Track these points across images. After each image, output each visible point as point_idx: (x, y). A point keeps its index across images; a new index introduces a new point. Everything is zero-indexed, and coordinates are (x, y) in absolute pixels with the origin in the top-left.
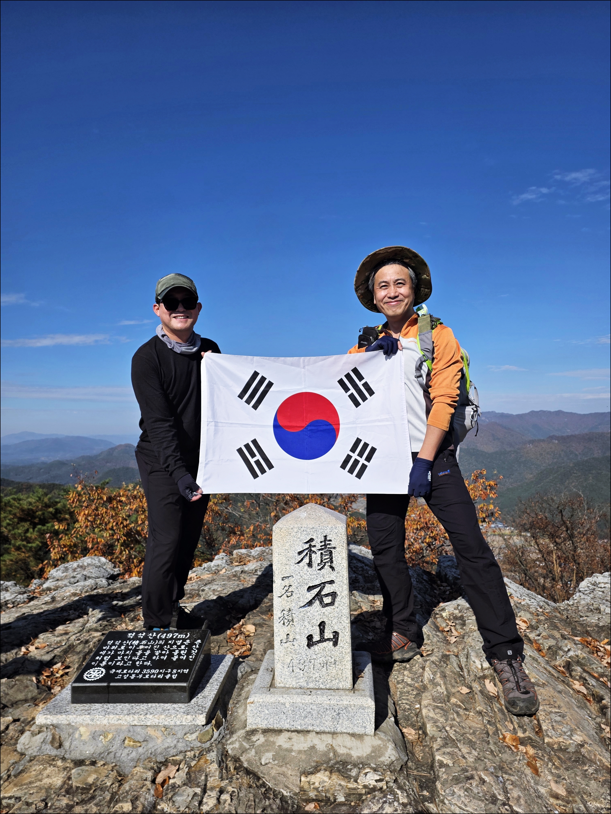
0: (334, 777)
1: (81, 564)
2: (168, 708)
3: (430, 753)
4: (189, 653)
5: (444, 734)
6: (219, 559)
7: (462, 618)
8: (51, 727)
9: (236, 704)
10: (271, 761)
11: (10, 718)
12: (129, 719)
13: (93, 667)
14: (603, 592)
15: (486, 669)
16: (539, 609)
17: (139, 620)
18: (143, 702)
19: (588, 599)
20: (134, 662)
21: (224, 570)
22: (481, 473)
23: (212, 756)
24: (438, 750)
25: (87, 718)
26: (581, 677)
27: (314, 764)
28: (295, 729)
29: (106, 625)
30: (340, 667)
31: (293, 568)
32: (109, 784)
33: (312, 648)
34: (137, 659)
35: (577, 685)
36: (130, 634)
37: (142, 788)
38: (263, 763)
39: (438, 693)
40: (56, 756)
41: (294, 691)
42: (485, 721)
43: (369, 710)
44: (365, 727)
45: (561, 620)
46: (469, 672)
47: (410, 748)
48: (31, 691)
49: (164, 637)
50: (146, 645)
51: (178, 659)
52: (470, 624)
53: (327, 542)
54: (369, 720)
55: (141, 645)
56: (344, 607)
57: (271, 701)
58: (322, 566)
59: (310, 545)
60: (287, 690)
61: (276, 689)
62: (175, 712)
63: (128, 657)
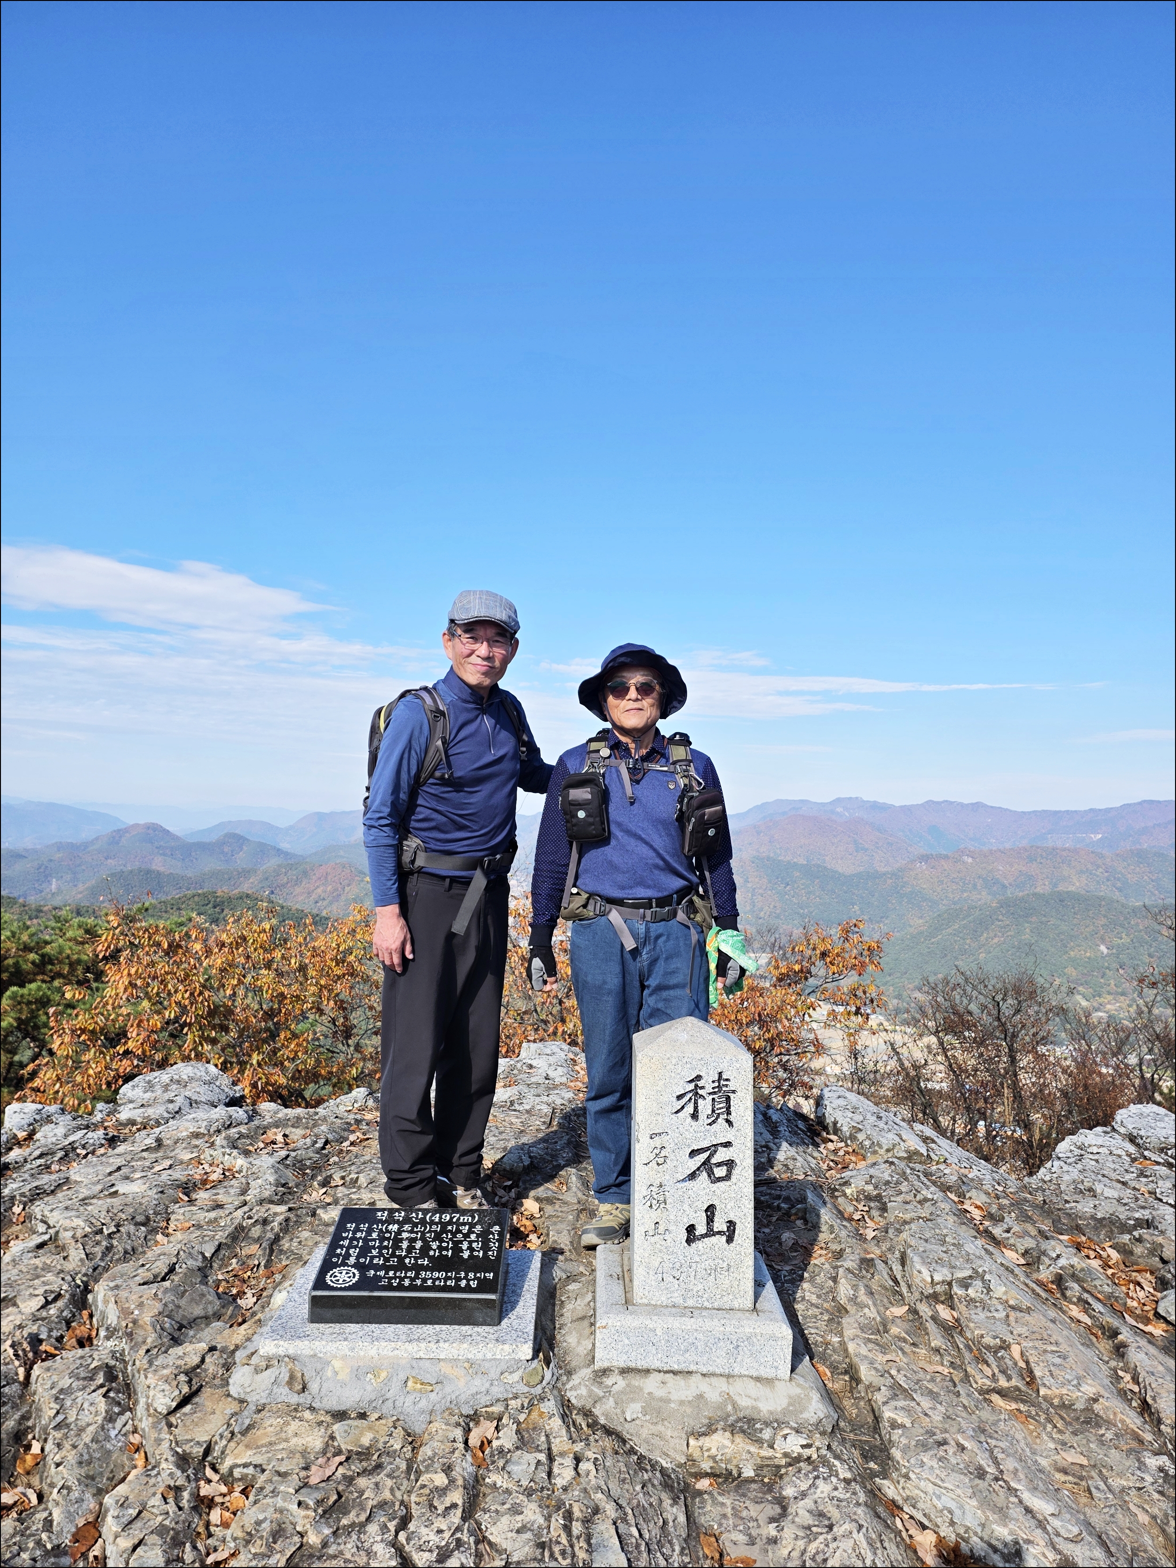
0: (739, 1438)
1: (176, 1077)
2: (469, 1333)
3: (868, 1408)
4: (486, 1248)
5: (889, 1381)
7: (878, 1198)
8: (286, 1359)
10: (640, 1415)
11: (203, 1346)
12: (413, 1349)
13: (336, 1265)
14: (1097, 1161)
15: (937, 1284)
16: (997, 1187)
17: (336, 1186)
18: (425, 1323)
19: (1074, 1173)
20: (401, 1259)
23: (550, 1406)
24: (885, 1403)
25: (344, 1347)
26: (1080, 1299)
27: (707, 1421)
28: (670, 1368)
29: (284, 1194)
30: (735, 1275)
31: (668, 1121)
32: (397, 1447)
33: (693, 1245)
34: (404, 1254)
35: (1075, 1311)
36: (379, 1214)
37: (453, 1452)
38: (629, 1419)
39: (867, 1319)
40: (298, 1405)
41: (666, 1311)
43: (784, 1343)
44: (776, 1368)
45: (1035, 1206)
46: (909, 1287)
47: (836, 1401)
48: (210, 1303)
49: (437, 1220)
50: (412, 1232)
51: (471, 1256)
52: (894, 1209)
53: (722, 1082)
54: (782, 1357)
55: (403, 1231)
56: (746, 1184)
57: (634, 1325)
58: (713, 1119)
59: (697, 1085)
60: (655, 1309)
61: (636, 1307)
62: (482, 1339)
63: (388, 1251)
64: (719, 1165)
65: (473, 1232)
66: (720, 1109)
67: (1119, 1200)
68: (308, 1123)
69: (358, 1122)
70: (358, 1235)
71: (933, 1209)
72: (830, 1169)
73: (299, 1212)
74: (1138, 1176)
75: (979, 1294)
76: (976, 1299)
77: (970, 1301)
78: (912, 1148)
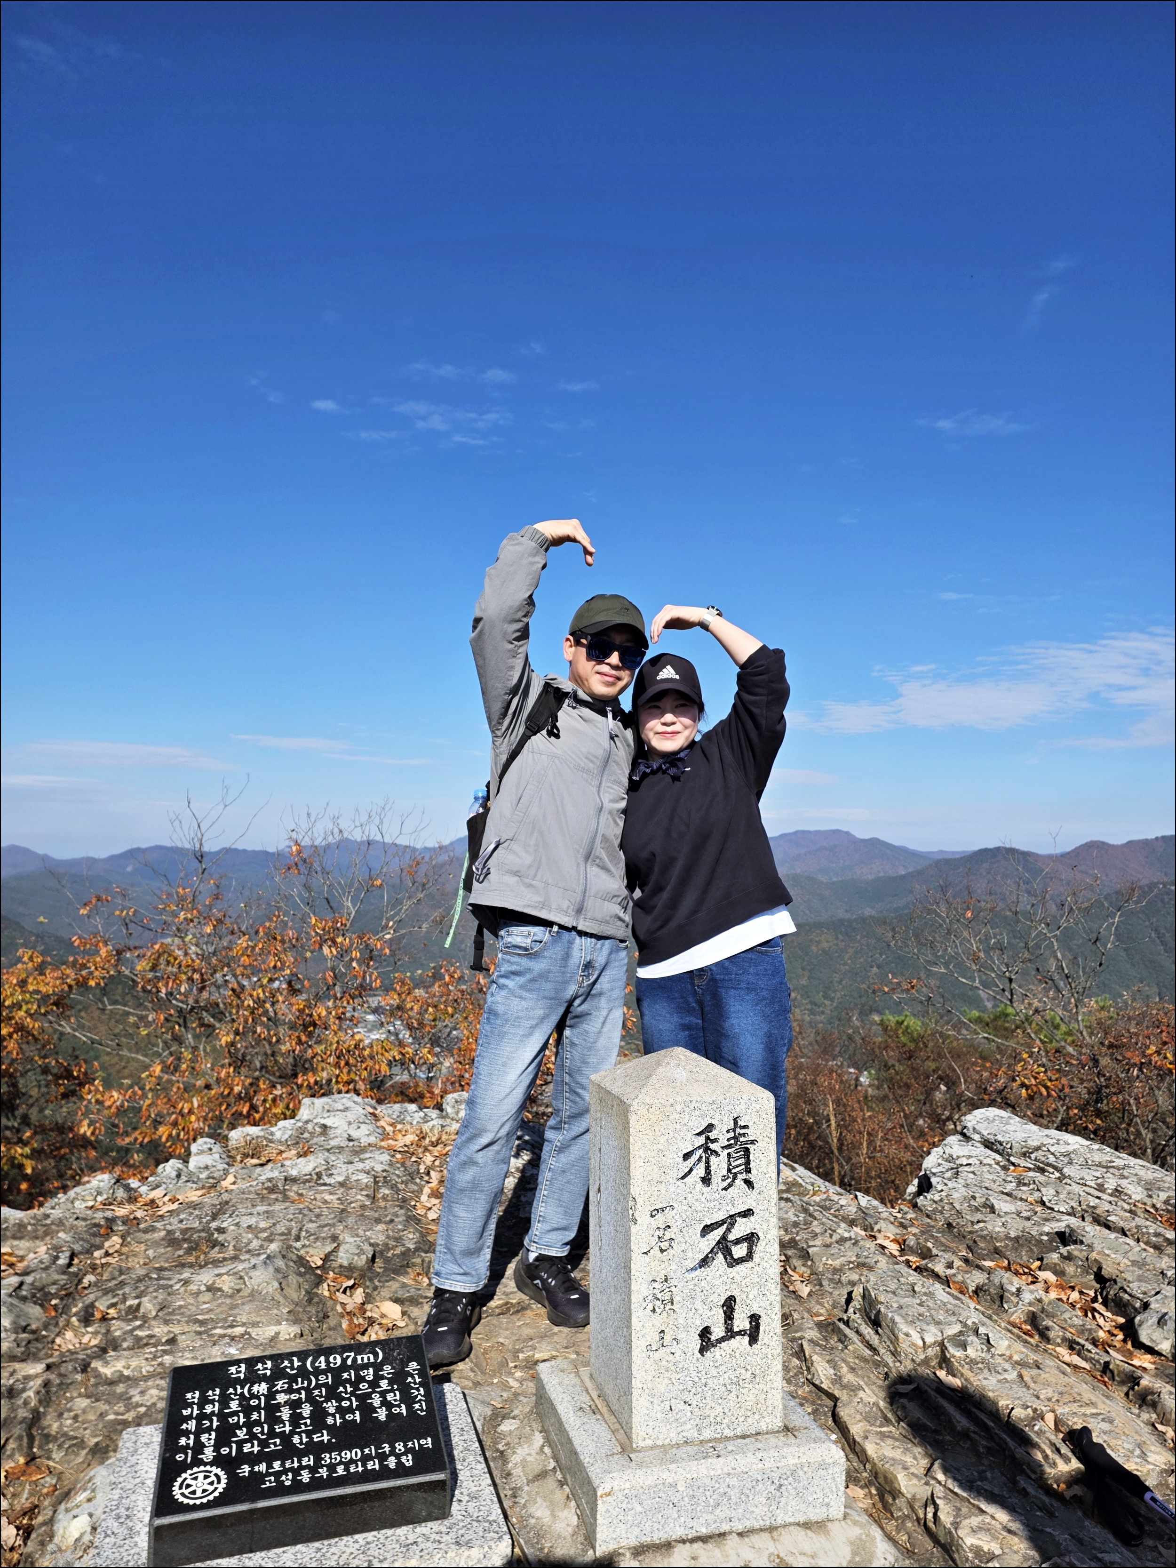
6: (202, 1151)
14: (973, 1172)
19: (959, 1189)
20: (286, 1438)
21: (230, 1179)
28: (695, 1534)
29: (29, 1342)
30: (761, 1386)
31: (674, 1190)
33: (708, 1354)
34: (288, 1429)
35: (1066, 1355)
36: (233, 1369)
41: (681, 1453)
43: (836, 1470)
44: (828, 1505)
49: (323, 1366)
50: (290, 1391)
51: (390, 1416)
52: (818, 1255)
53: (739, 1131)
54: (834, 1490)
55: (278, 1392)
56: (771, 1262)
57: (648, 1482)
58: (729, 1180)
59: (708, 1138)
60: (665, 1452)
61: (641, 1455)
62: (435, 1545)
63: (263, 1428)
64: (737, 1242)
65: (383, 1377)
66: (737, 1166)
67: (1018, 1214)
68: (36, 1231)
69: (110, 1221)
70: (209, 1409)
71: (856, 1249)
73: (63, 1370)
74: (1018, 1186)
75: (979, 1353)
76: (979, 1359)
77: (972, 1362)
78: (790, 1179)
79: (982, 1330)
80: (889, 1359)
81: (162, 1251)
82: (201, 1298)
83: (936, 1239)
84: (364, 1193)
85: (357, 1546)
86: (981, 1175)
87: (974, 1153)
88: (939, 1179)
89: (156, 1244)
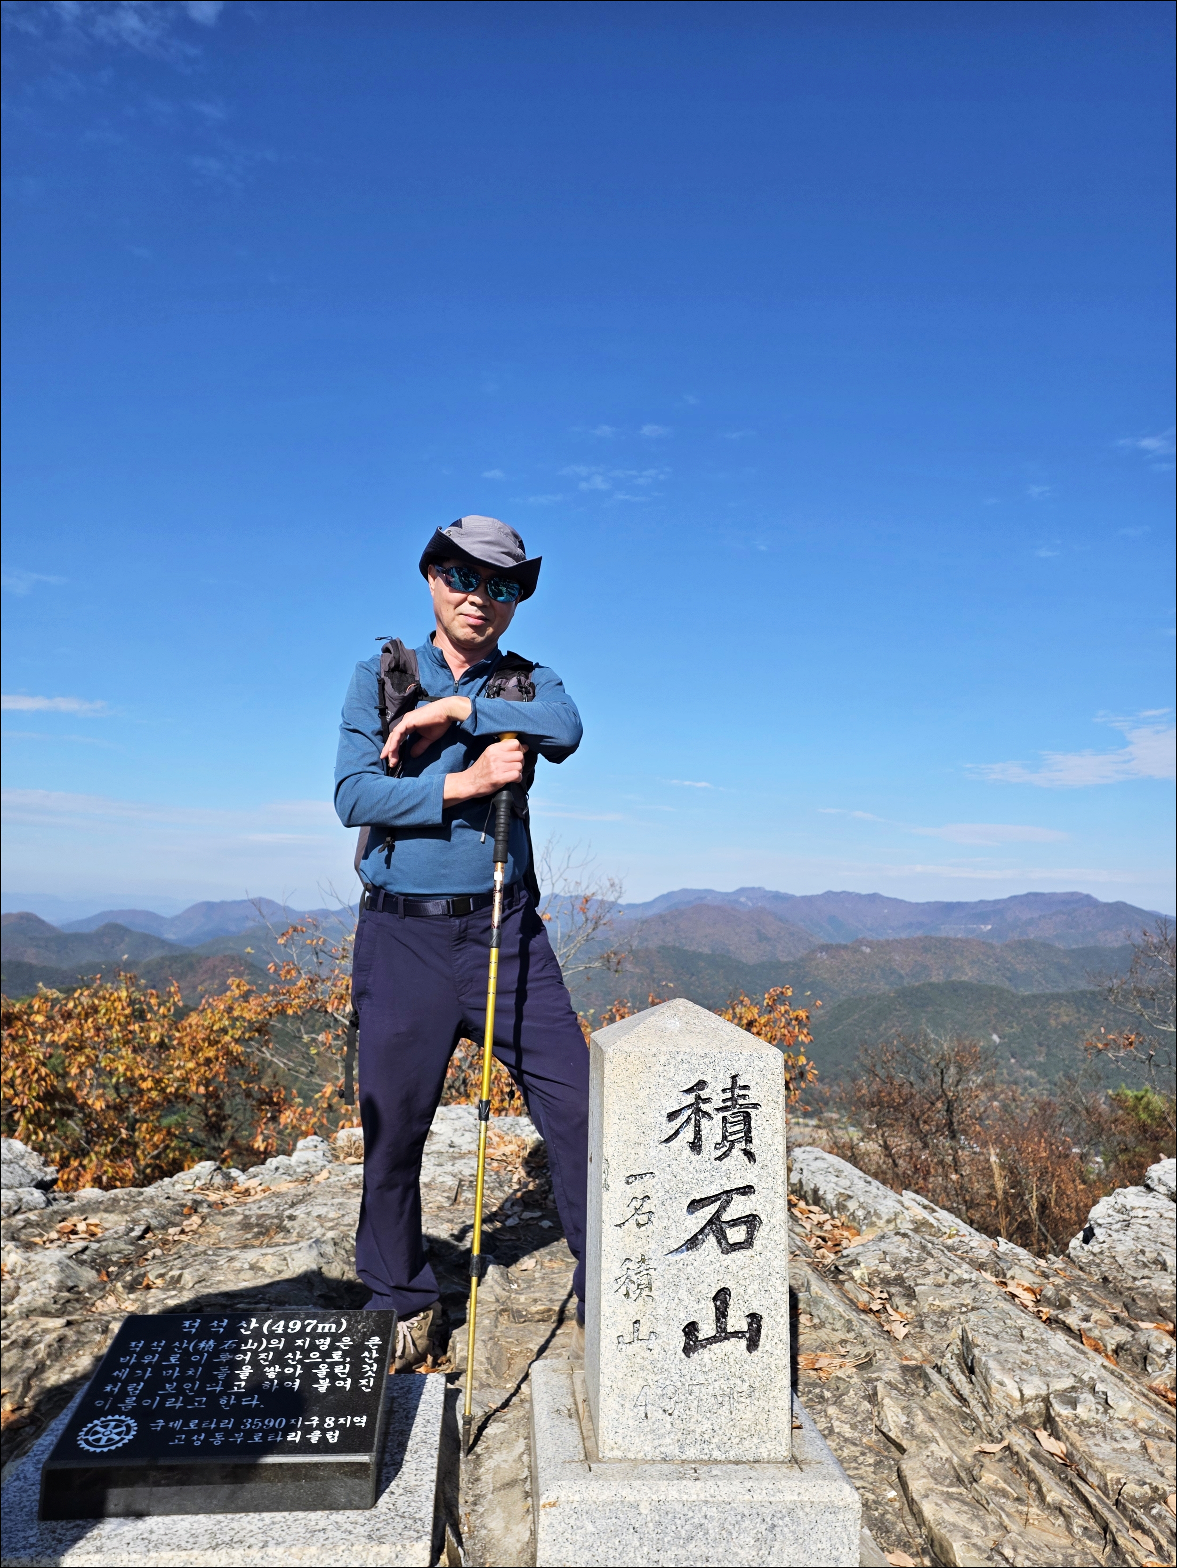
2: (322, 1525)
4: (356, 1373)
6: (307, 1148)
7: (899, 1280)
9: (475, 1504)
13: (100, 1413)
14: (1149, 1226)
15: (1029, 1401)
17: (148, 1287)
18: (247, 1510)
20: (213, 1398)
21: (325, 1174)
22: (782, 993)
29: (68, 1301)
30: (762, 1403)
31: (656, 1154)
33: (695, 1356)
34: (218, 1388)
39: (936, 1460)
41: (653, 1470)
42: (1076, 1530)
43: (849, 1515)
45: (1095, 1286)
46: (985, 1406)
49: (280, 1330)
50: (236, 1351)
51: (332, 1389)
52: (926, 1295)
53: (738, 1092)
54: (845, 1540)
55: (224, 1351)
56: (777, 1253)
57: (603, 1497)
58: (725, 1149)
59: (698, 1097)
60: (635, 1467)
61: (605, 1466)
62: (344, 1536)
63: (194, 1385)
64: (734, 1223)
65: (338, 1349)
66: (735, 1133)
68: (126, 1206)
69: (198, 1204)
70: (147, 1359)
71: (975, 1292)
72: (819, 1247)
73: (83, 1328)
75: (1093, 1414)
76: (1092, 1422)
77: (1083, 1425)
78: (919, 1217)
79: (1100, 1387)
80: (979, 1412)
81: (234, 1233)
82: (242, 1276)
83: (1084, 1293)
84: (446, 1194)
85: (260, 1524)
86: (1158, 1229)
87: (1154, 1205)
88: (1103, 1230)
89: (231, 1226)
